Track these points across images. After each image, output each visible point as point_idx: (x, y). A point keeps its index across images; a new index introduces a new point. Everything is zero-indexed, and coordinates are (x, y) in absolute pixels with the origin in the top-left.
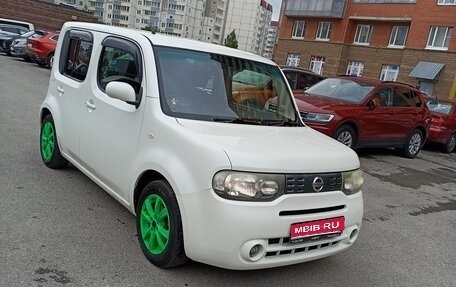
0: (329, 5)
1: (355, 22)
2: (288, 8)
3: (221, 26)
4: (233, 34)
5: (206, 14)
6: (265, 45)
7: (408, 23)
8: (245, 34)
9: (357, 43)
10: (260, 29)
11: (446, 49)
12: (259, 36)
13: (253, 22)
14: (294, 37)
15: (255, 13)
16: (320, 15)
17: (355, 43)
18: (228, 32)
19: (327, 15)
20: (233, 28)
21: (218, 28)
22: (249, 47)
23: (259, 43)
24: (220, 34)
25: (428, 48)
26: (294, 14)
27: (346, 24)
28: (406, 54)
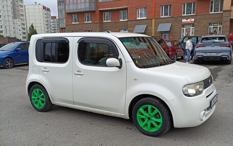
0: (87, 5)
1: (102, 12)
2: (67, 9)
3: (25, 23)
4: (32, 26)
5: (15, 17)
6: (51, 29)
7: (126, 9)
8: (39, 25)
9: (105, 21)
10: (47, 21)
11: (146, 18)
12: (47, 25)
13: (42, 18)
14: (73, 23)
15: (41, 13)
16: (84, 10)
17: (104, 21)
18: (29, 26)
19: (88, 10)
20: (31, 22)
21: (24, 24)
22: (43, 31)
23: (48, 28)
24: (25, 27)
25: (138, 19)
26: (71, 11)
27: (98, 13)
28: (129, 23)
